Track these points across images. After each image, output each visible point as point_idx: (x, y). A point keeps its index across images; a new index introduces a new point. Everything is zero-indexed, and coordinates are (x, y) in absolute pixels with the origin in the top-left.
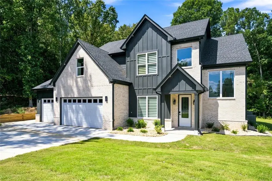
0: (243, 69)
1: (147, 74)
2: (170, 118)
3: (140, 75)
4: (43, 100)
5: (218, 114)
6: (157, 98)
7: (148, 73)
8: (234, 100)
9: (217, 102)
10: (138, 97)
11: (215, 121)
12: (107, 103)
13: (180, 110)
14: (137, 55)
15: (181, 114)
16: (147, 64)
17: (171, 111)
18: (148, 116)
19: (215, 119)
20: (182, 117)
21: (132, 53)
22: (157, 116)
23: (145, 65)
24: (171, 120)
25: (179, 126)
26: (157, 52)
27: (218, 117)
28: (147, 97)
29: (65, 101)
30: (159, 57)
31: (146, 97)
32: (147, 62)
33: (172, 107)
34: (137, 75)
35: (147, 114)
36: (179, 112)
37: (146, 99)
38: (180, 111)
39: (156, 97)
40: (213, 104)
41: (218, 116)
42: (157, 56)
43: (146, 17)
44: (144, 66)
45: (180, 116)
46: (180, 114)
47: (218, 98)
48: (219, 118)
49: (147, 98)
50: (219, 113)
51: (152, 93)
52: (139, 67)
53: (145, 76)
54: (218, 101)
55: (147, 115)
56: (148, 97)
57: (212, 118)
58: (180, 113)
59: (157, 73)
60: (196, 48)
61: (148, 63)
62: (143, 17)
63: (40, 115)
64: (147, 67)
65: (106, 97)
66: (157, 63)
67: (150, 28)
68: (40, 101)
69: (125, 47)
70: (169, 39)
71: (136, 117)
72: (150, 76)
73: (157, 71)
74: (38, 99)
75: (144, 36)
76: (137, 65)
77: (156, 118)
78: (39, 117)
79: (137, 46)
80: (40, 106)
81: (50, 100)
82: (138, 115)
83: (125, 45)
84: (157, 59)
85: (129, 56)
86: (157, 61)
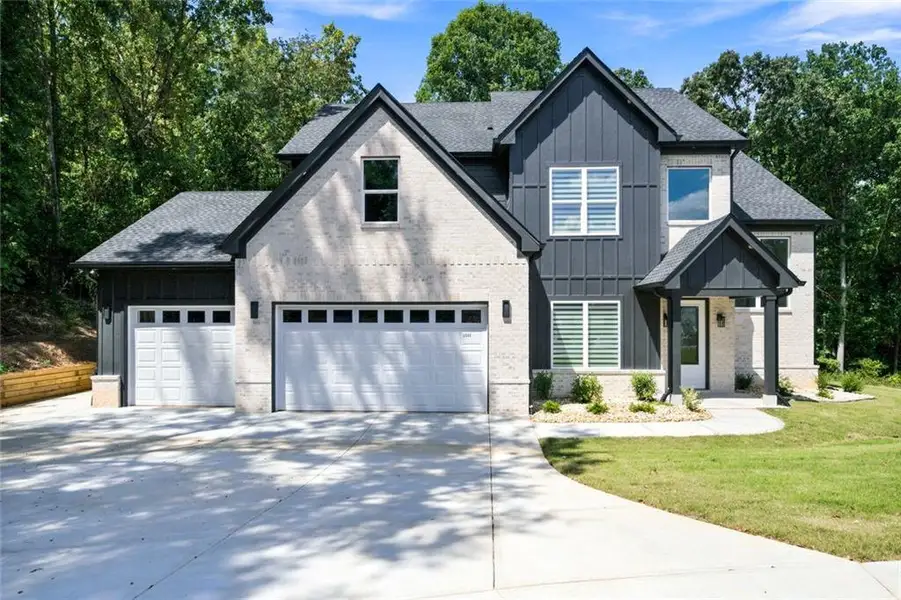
0: (808, 237)
1: (583, 232)
2: (659, 368)
3: (557, 234)
4: (133, 311)
5: (751, 351)
6: (619, 307)
7: (589, 230)
8: (790, 313)
9: (750, 320)
10: (555, 305)
11: (746, 370)
12: (509, 322)
14: (551, 169)
16: (584, 202)
17: (662, 346)
18: (590, 364)
19: (746, 363)
21: (531, 162)
22: (619, 361)
23: (580, 204)
24: (662, 371)
26: (617, 168)
27: (751, 358)
28: (585, 304)
29: (292, 317)
30: (625, 184)
31: (581, 305)
32: (584, 195)
34: (551, 234)
35: (586, 356)
37: (581, 310)
39: (616, 305)
40: (741, 327)
41: (751, 356)
42: (617, 180)
43: (588, 56)
44: (576, 209)
47: (752, 309)
48: (754, 361)
49: (585, 307)
50: (754, 350)
51: (603, 293)
52: (556, 208)
53: (579, 239)
54: (752, 316)
55: (585, 361)
56: (590, 305)
57: (738, 362)
59: (617, 232)
60: (723, 174)
61: (588, 199)
62: (580, 55)
63: (116, 377)
64: (584, 210)
65: (506, 303)
66: (617, 201)
67: (594, 93)
68: (118, 317)
69: (511, 139)
70: (661, 138)
71: (549, 367)
72: (596, 239)
73: (617, 227)
74: (107, 311)
75: (575, 112)
76: (551, 202)
77: (617, 368)
78: (117, 385)
79: (548, 143)
80: (118, 336)
81: (177, 314)
82: (552, 361)
83: (513, 132)
84: (618, 190)
85: (520, 170)
86: (618, 195)
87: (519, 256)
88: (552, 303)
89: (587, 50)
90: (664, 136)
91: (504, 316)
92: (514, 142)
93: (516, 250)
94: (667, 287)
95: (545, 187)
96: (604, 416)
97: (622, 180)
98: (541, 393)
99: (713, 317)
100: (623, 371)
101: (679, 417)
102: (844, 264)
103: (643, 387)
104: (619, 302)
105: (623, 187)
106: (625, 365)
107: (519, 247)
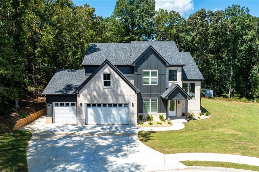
1: (150, 84)
3: (144, 85)
4: (54, 104)
8: (195, 99)
14: (143, 71)
16: (150, 78)
21: (139, 69)
22: (157, 111)
26: (157, 71)
29: (89, 106)
32: (150, 76)
34: (143, 85)
35: (150, 110)
42: (157, 73)
44: (148, 79)
51: (154, 97)
53: (149, 86)
55: (150, 111)
59: (157, 84)
60: (180, 71)
61: (151, 77)
62: (149, 47)
63: (51, 117)
64: (150, 79)
65: (133, 103)
66: (157, 77)
67: (153, 54)
68: (51, 105)
69: (134, 65)
70: (166, 65)
71: (142, 113)
72: (152, 86)
73: (157, 83)
74: (49, 104)
75: (148, 59)
76: (143, 78)
77: (157, 113)
78: (51, 119)
79: (143, 65)
80: (51, 109)
81: (63, 104)
82: (143, 111)
83: (135, 63)
84: (157, 75)
85: (137, 71)
86: (157, 76)
87: (135, 94)
88: (143, 99)
89: (151, 46)
90: (167, 64)
91: (132, 106)
92: (135, 65)
93: (135, 93)
94: (165, 99)
95: (142, 74)
96: (152, 125)
97: (158, 73)
98: (141, 119)
99: (177, 102)
100: (158, 113)
101: (166, 126)
102: (231, 68)
103: (161, 118)
104: (157, 99)
105: (158, 75)
106: (158, 112)
107: (135, 92)
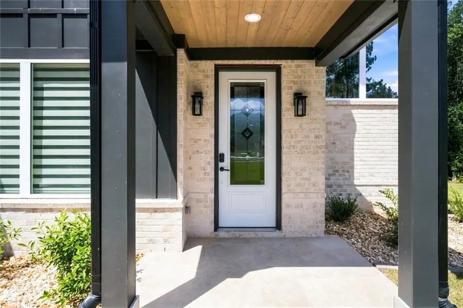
2: (174, 195)
5: (353, 160)
9: (351, 115)
11: (345, 188)
13: (225, 147)
15: (226, 164)
17: (180, 153)
18: (36, 188)
19: (346, 179)
20: (234, 181)
24: (179, 202)
25: (217, 227)
27: (353, 172)
31: (17, 69)
33: (186, 129)
36: (219, 157)
37: (18, 79)
38: (220, 151)
40: (337, 124)
41: (353, 168)
45: (225, 177)
46: (221, 165)
47: (353, 101)
48: (356, 175)
50: (355, 159)
54: (354, 112)
57: (332, 177)
58: (222, 160)
